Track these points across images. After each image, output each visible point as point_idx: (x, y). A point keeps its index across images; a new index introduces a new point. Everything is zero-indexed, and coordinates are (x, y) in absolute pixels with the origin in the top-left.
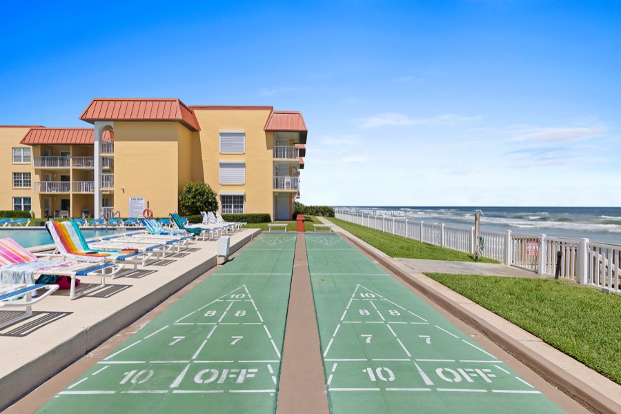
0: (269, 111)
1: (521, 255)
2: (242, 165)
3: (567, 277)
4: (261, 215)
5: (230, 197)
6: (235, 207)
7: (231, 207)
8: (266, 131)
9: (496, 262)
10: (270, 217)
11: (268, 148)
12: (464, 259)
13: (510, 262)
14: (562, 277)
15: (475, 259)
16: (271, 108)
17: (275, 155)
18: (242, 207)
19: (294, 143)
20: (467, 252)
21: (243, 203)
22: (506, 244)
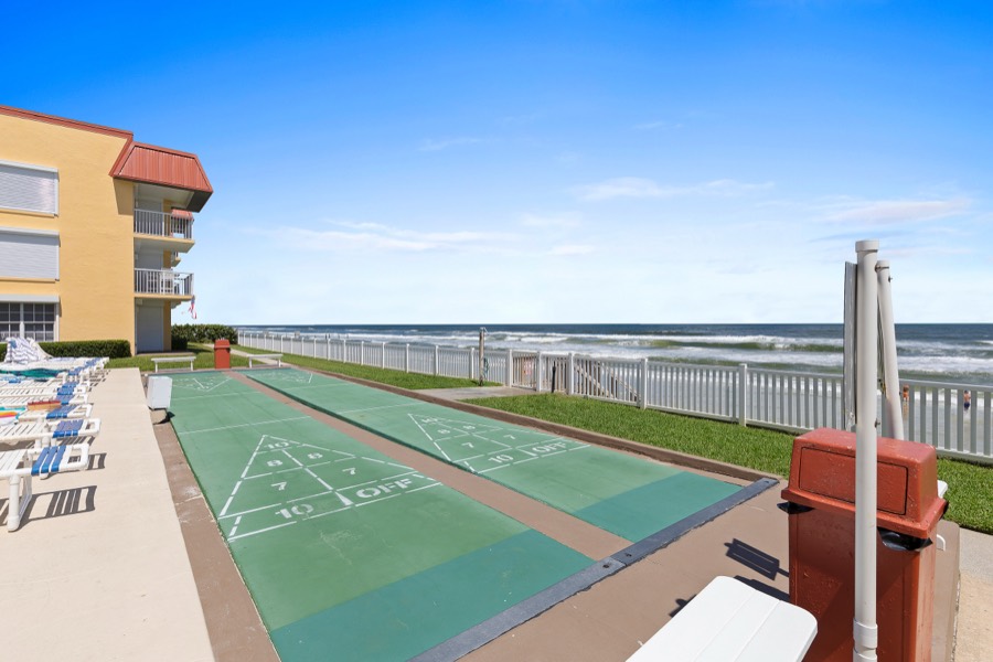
0: (123, 141)
1: (520, 374)
2: (53, 240)
3: (560, 390)
4: (111, 343)
5: (15, 306)
6: (27, 327)
7: (16, 328)
8: (116, 178)
9: (498, 385)
10: (128, 347)
11: (122, 211)
12: (469, 386)
13: (511, 383)
14: (556, 390)
15: (481, 384)
16: (128, 135)
17: (137, 228)
18: (50, 327)
19: (173, 208)
20: (467, 378)
21: (53, 319)
22: (507, 364)
